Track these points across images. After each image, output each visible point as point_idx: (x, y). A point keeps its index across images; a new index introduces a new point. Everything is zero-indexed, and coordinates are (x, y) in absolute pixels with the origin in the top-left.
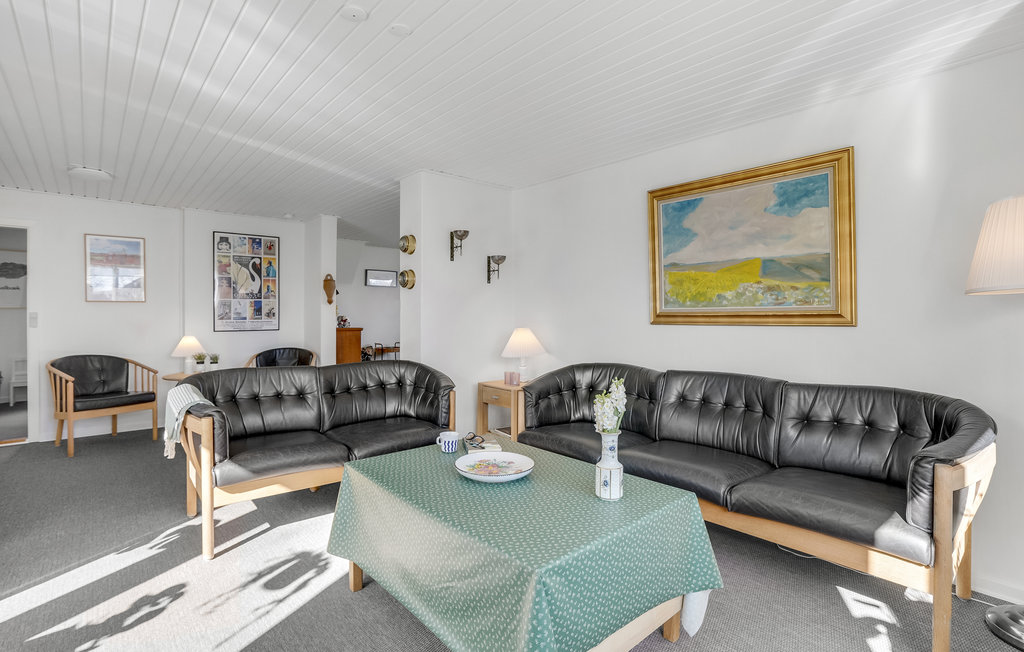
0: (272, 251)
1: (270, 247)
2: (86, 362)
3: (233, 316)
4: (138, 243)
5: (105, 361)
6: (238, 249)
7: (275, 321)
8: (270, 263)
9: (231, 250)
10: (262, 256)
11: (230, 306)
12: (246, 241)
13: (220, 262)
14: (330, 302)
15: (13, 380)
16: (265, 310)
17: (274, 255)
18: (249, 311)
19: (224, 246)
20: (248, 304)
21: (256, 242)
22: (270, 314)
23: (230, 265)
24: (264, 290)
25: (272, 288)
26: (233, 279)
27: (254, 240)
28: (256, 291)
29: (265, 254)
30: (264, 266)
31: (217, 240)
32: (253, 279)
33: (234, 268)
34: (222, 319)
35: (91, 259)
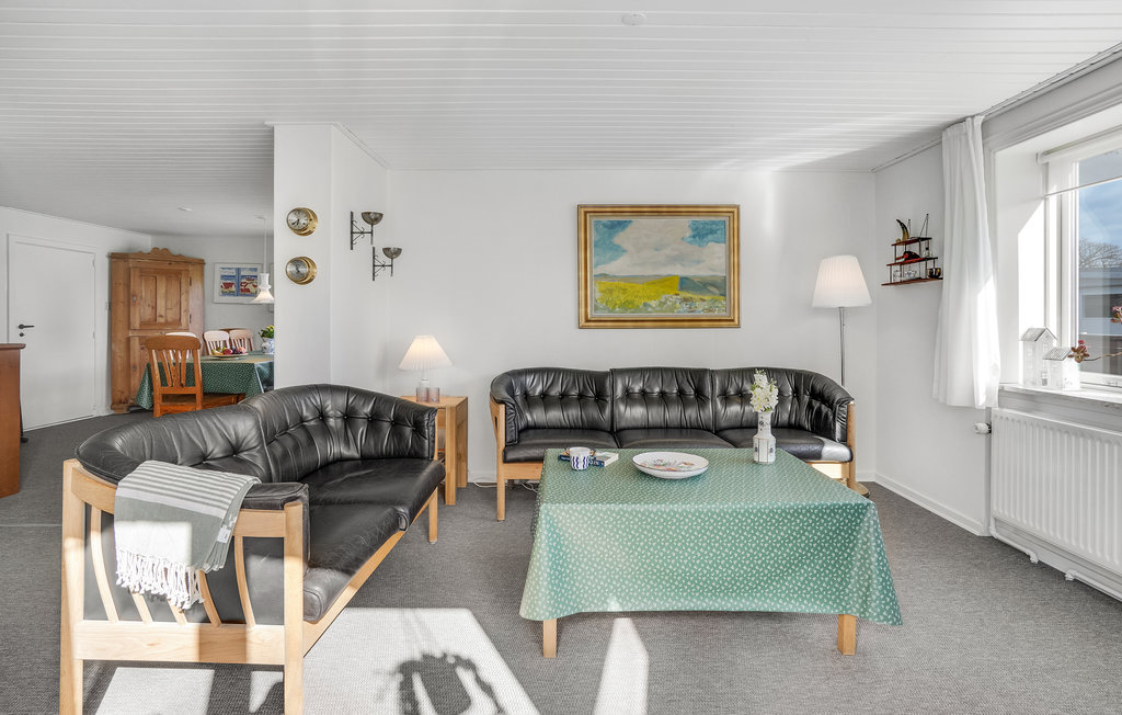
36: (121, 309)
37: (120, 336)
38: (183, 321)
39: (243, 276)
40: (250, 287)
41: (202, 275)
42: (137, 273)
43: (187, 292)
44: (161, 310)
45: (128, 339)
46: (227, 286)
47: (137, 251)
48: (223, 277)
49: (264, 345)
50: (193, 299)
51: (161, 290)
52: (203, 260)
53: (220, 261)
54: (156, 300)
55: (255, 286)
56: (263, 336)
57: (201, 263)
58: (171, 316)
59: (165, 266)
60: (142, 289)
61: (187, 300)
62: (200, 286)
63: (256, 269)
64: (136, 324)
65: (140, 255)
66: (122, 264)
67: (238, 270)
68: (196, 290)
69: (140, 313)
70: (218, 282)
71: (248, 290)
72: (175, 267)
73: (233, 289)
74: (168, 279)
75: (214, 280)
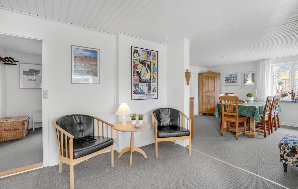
0: (155, 59)
1: (154, 56)
2: (72, 119)
3: (139, 91)
4: (97, 51)
5: (82, 117)
6: (141, 56)
7: (156, 94)
8: (154, 64)
9: (139, 57)
10: (151, 61)
11: (138, 86)
12: (145, 52)
13: (134, 63)
14: (188, 84)
15: (34, 120)
16: (152, 89)
17: (156, 60)
18: (145, 89)
19: (136, 54)
20: (146, 86)
21: (148, 53)
22: (154, 91)
23: (138, 65)
24: (152, 78)
25: (155, 76)
26: (139, 72)
27: (148, 52)
28: (149, 79)
29: (152, 59)
30: (152, 65)
31: (133, 51)
32: (148, 72)
33: (140, 66)
34: (135, 93)
35: (74, 59)
36: (201, 88)
37: (201, 95)
38: (215, 91)
39: (232, 77)
40: (235, 80)
41: (220, 77)
42: (205, 78)
43: (216, 82)
44: (210, 88)
45: (203, 96)
46: (227, 80)
47: (204, 72)
48: (226, 78)
49: (248, 99)
50: (217, 85)
51: (210, 82)
52: (220, 73)
53: (225, 73)
54: (209, 85)
55: (236, 80)
56: (248, 96)
57: (220, 74)
58: (213, 89)
59: (211, 76)
60: (206, 82)
61: (216, 85)
62: (219, 81)
63: (237, 74)
64: (204, 92)
65: (205, 73)
66: (201, 76)
67: (231, 75)
68: (218, 82)
69: (206, 89)
70: (225, 79)
71: (234, 81)
72: (213, 76)
73: (229, 81)
74: (212, 79)
75: (223, 79)
